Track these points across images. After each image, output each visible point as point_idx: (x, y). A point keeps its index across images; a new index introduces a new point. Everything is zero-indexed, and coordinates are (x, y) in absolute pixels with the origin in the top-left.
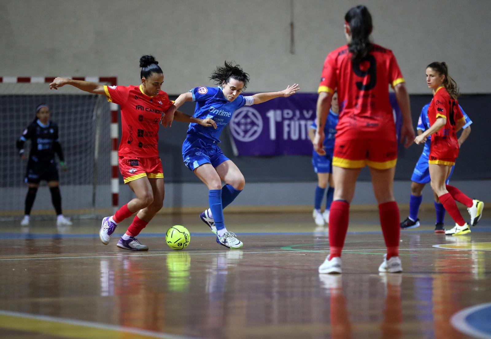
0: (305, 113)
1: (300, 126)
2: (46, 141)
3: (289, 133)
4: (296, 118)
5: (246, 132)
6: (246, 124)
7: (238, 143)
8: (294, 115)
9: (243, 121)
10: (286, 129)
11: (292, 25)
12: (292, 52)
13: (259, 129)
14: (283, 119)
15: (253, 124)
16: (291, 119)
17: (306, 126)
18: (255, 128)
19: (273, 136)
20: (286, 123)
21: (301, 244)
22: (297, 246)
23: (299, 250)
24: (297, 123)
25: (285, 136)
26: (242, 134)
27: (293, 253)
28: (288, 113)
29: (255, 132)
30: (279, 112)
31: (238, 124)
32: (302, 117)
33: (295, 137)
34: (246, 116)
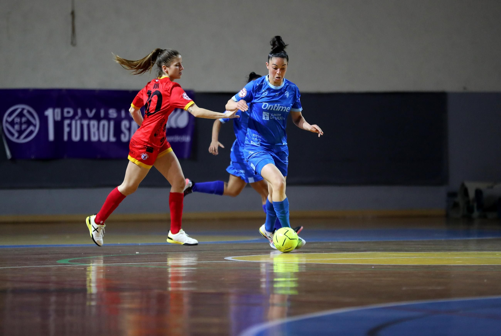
0: (88, 111)
1: (82, 126)
3: (70, 133)
4: (77, 118)
5: (20, 132)
6: (21, 124)
7: (12, 145)
8: (75, 114)
9: (17, 120)
10: (66, 129)
11: (73, 13)
12: (73, 44)
13: (36, 130)
14: (63, 118)
15: (29, 123)
16: (72, 118)
17: (89, 126)
18: (31, 128)
19: (51, 137)
20: (67, 122)
21: (79, 257)
22: (76, 259)
23: (77, 264)
24: (79, 122)
25: (66, 138)
27: (70, 267)
28: (69, 111)
29: (31, 132)
30: (58, 111)
31: (12, 123)
32: (84, 116)
33: (76, 138)
34: (21, 115)
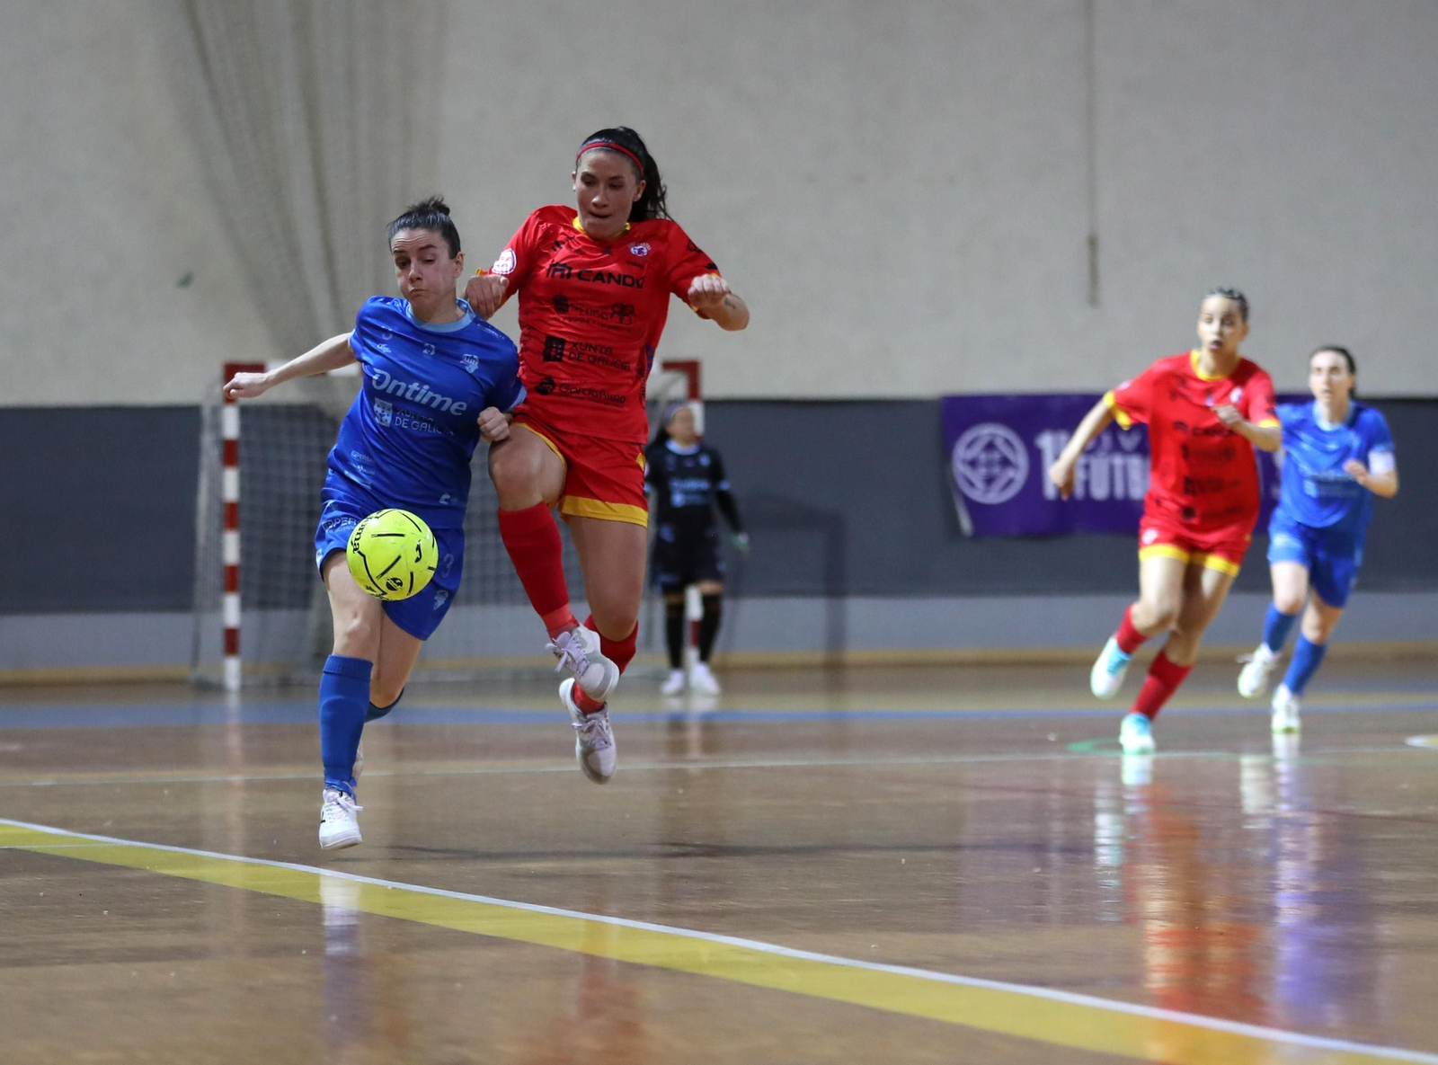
1: (1112, 469)
2: (693, 484)
3: (1087, 484)
4: (1101, 451)
5: (989, 481)
6: (989, 464)
7: (974, 507)
9: (983, 457)
11: (1093, 243)
12: (1093, 300)
13: (1019, 475)
15: (1006, 462)
17: (1125, 470)
18: (1010, 473)
22: (1105, 741)
23: (1108, 752)
26: (980, 484)
29: (1010, 482)
31: (973, 464)
32: (1116, 448)
33: (1100, 492)
34: (990, 446)
